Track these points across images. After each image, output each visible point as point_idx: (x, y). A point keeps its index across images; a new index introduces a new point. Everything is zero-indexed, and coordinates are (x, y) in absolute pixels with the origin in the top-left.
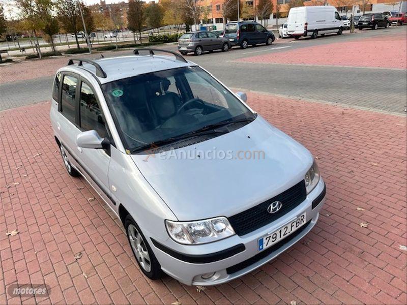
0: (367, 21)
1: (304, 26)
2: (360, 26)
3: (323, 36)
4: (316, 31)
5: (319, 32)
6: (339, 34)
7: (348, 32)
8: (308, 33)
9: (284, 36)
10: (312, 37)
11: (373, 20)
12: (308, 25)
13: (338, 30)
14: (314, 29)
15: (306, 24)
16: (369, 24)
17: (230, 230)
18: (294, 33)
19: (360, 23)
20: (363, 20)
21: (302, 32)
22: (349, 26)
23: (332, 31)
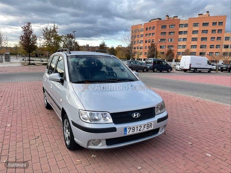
0: (225, 68)
1: (189, 65)
2: (222, 70)
3: (200, 72)
4: (196, 69)
5: (198, 70)
6: (209, 72)
7: (215, 72)
8: (191, 69)
9: (178, 69)
10: (194, 72)
11: (229, 67)
12: (191, 65)
13: (208, 70)
14: (195, 67)
15: (190, 64)
16: (227, 69)
17: (110, 120)
18: (184, 68)
19: (222, 68)
20: (223, 66)
21: (188, 68)
22: (216, 69)
23: (205, 70)
